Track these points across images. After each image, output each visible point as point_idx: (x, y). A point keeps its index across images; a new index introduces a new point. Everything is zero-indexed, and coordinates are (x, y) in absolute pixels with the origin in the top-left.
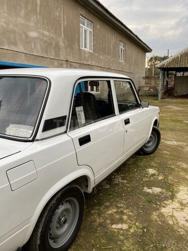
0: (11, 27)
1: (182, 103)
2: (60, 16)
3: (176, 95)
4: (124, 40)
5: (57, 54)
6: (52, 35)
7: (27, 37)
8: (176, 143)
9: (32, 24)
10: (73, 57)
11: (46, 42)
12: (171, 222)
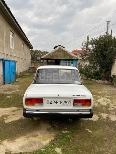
4: (23, 43)
6: (1, 40)
10: (8, 52)
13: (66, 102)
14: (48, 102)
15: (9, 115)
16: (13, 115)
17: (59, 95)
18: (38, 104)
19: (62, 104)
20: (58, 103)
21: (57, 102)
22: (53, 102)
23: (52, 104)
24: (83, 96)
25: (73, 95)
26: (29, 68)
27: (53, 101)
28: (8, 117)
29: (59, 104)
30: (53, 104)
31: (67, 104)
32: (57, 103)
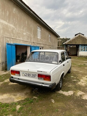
0: (19, 32)
1: (74, 58)
2: (32, 27)
3: (70, 55)
4: (50, 34)
5: (31, 40)
6: (30, 34)
7: (23, 35)
8: (76, 70)
9: (24, 30)
10: (35, 41)
11: (28, 36)
12: (81, 85)
18: (17, 75)
22: (26, 75)
24: (45, 72)
25: (38, 71)
29: (29, 76)
31: (34, 77)
32: (28, 76)
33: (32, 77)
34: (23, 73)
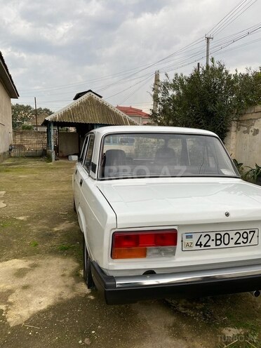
13: (245, 235)
14: (189, 241)
15: (10, 292)
16: (25, 287)
17: (227, 215)
18: (155, 251)
19: (232, 243)
20: (220, 240)
21: (219, 237)
22: (203, 241)
23: (201, 245)
26: (11, 145)
27: (204, 234)
28: (10, 300)
29: (223, 245)
30: (205, 246)
31: (248, 244)
32: (219, 242)
33: (236, 243)
34: (189, 237)
